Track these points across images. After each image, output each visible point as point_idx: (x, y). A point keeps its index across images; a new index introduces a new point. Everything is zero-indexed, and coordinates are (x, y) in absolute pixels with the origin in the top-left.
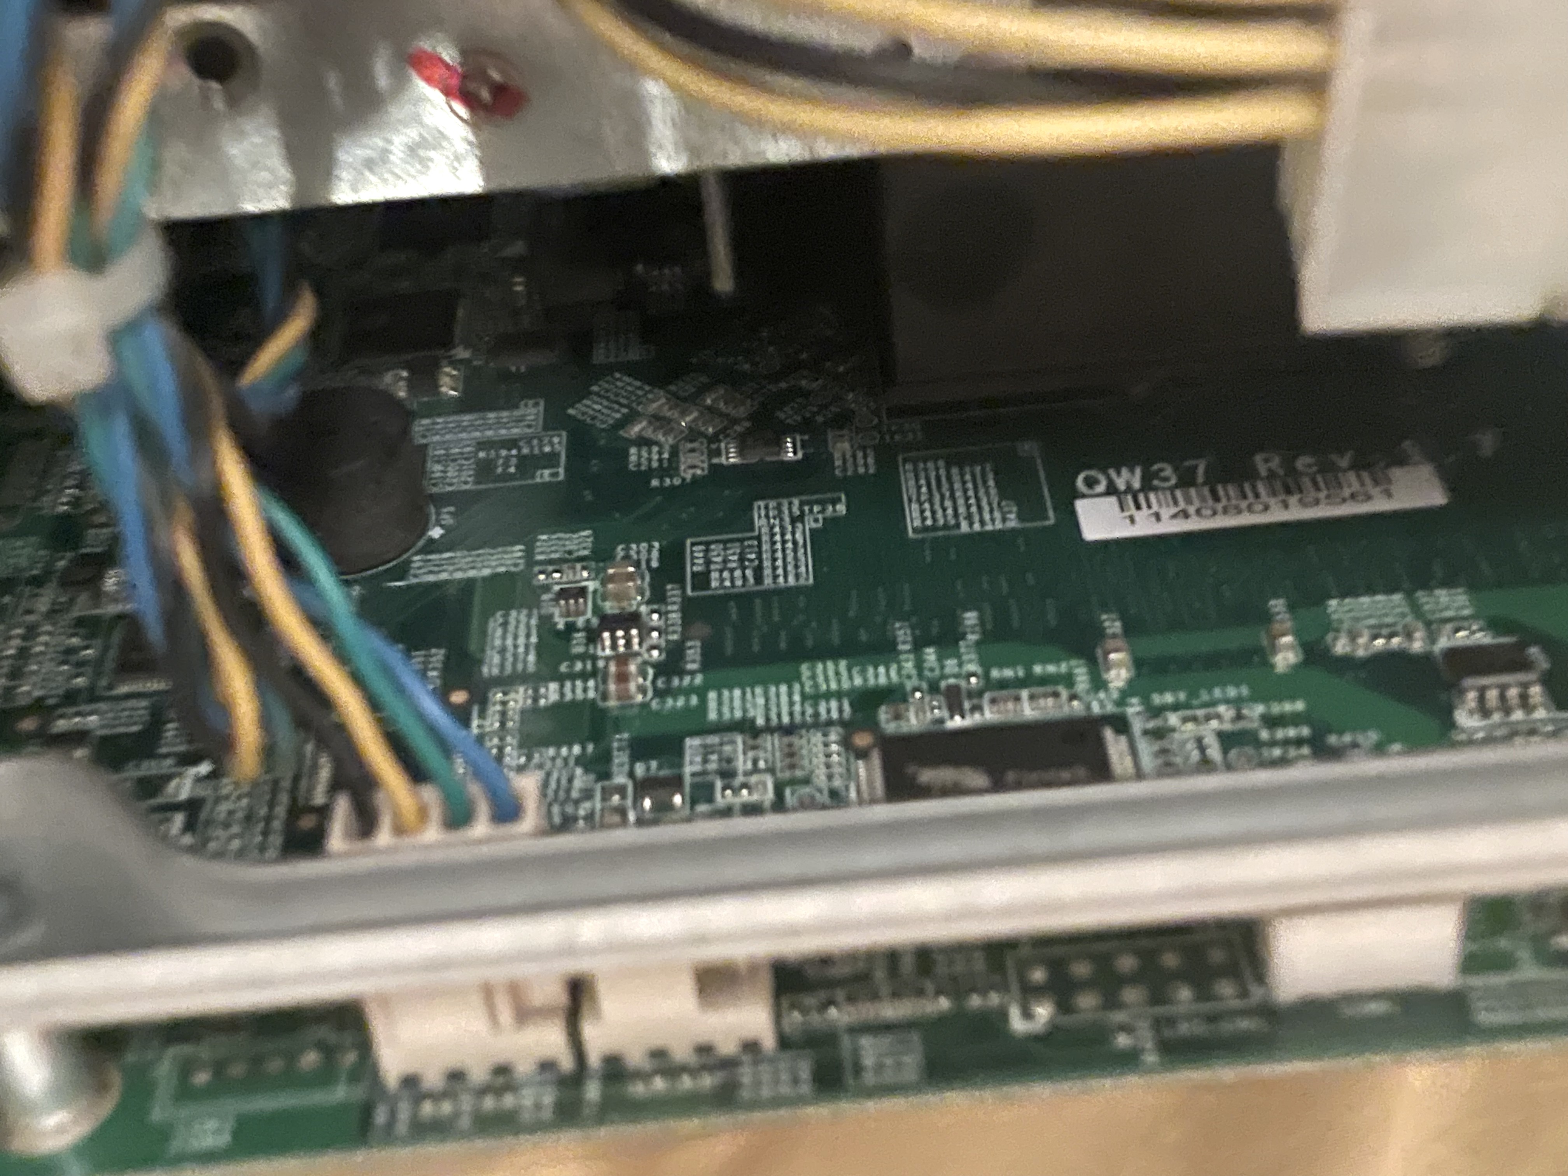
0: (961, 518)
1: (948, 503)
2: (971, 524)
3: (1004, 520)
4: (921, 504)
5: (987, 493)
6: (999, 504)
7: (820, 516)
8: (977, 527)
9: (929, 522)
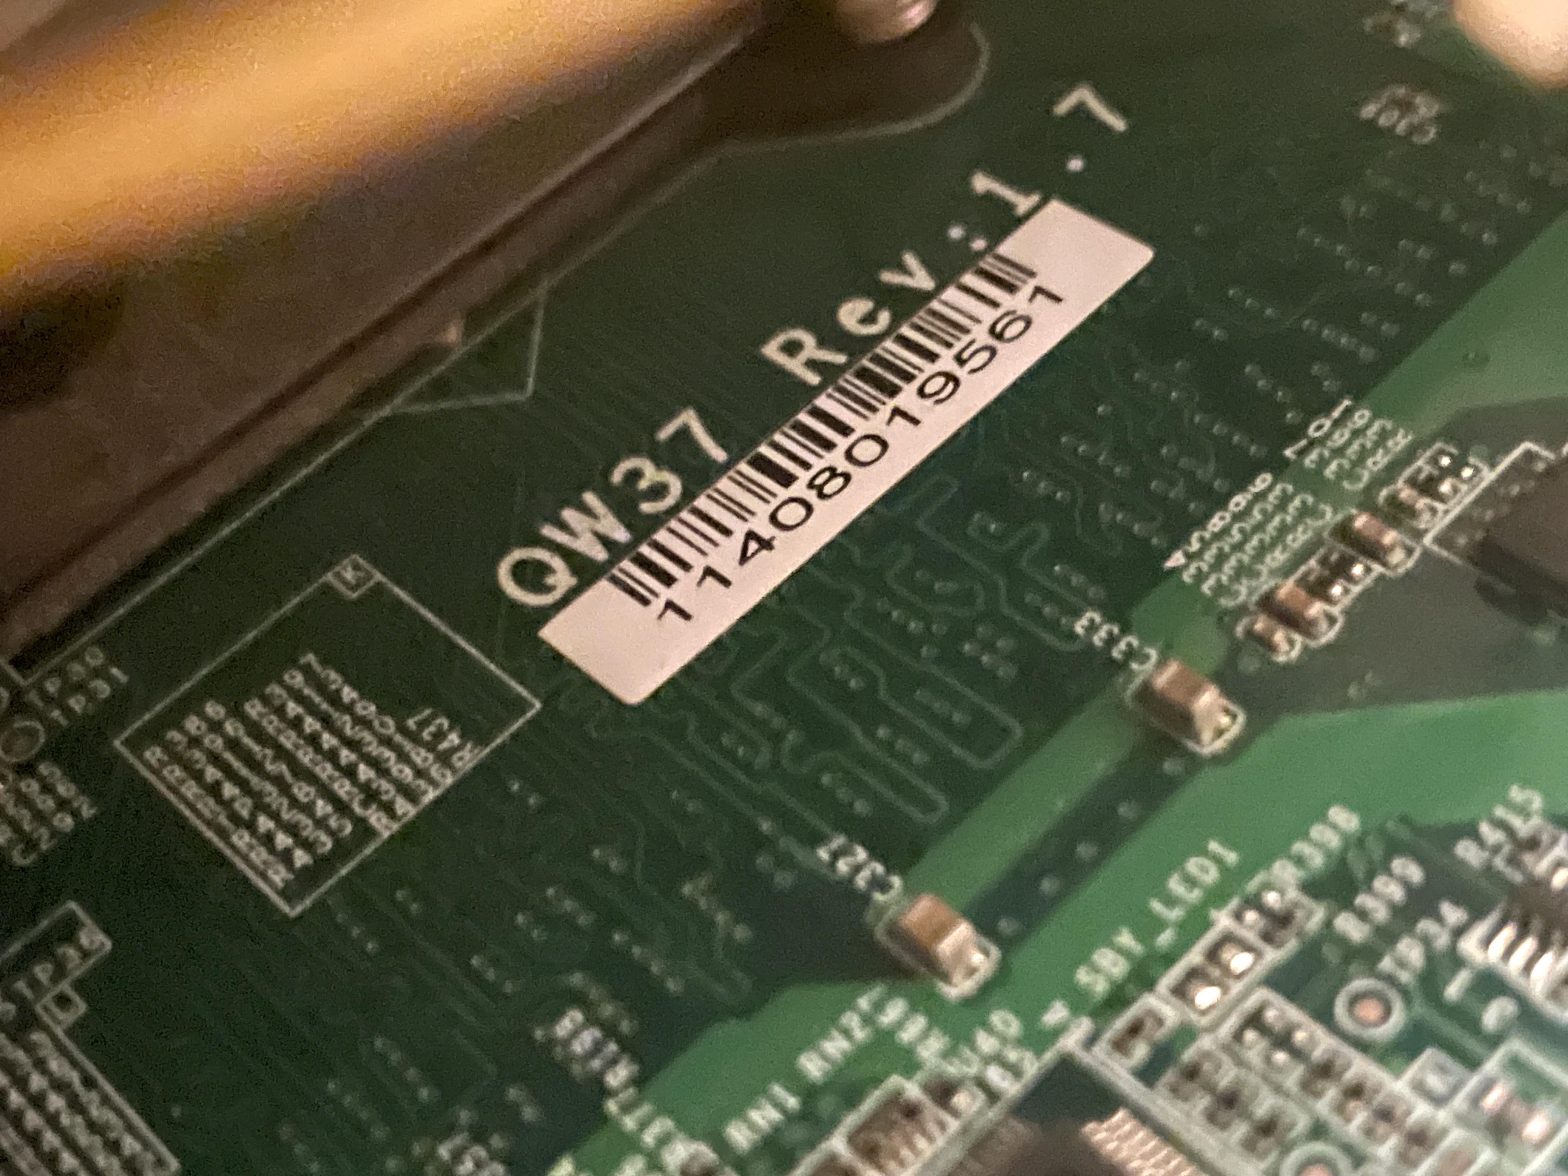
0: (358, 809)
1: (303, 791)
2: (388, 809)
3: (445, 759)
4: (251, 826)
5: (363, 722)
6: (402, 729)
7: (65, 987)
8: (402, 806)
9: (301, 858)
